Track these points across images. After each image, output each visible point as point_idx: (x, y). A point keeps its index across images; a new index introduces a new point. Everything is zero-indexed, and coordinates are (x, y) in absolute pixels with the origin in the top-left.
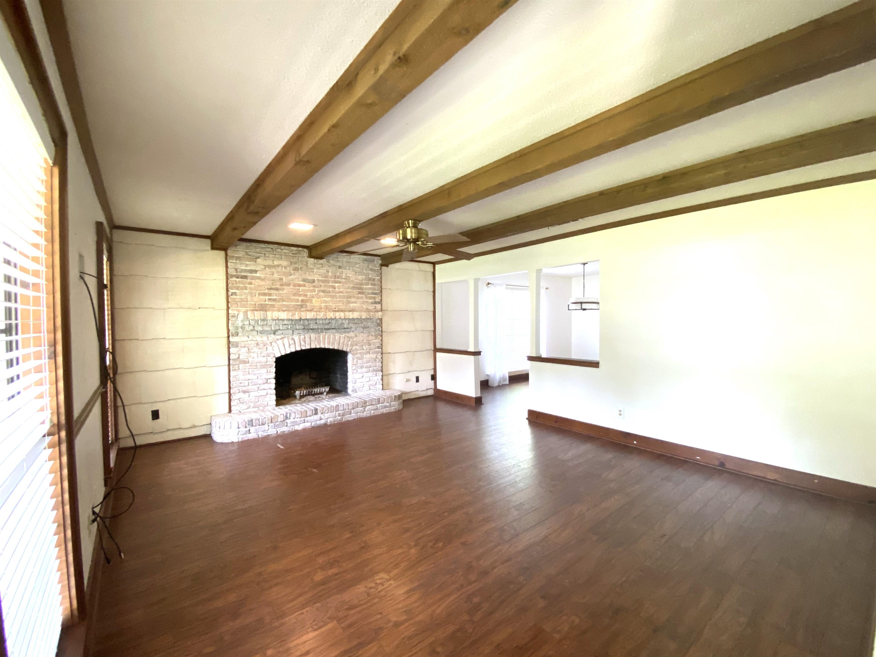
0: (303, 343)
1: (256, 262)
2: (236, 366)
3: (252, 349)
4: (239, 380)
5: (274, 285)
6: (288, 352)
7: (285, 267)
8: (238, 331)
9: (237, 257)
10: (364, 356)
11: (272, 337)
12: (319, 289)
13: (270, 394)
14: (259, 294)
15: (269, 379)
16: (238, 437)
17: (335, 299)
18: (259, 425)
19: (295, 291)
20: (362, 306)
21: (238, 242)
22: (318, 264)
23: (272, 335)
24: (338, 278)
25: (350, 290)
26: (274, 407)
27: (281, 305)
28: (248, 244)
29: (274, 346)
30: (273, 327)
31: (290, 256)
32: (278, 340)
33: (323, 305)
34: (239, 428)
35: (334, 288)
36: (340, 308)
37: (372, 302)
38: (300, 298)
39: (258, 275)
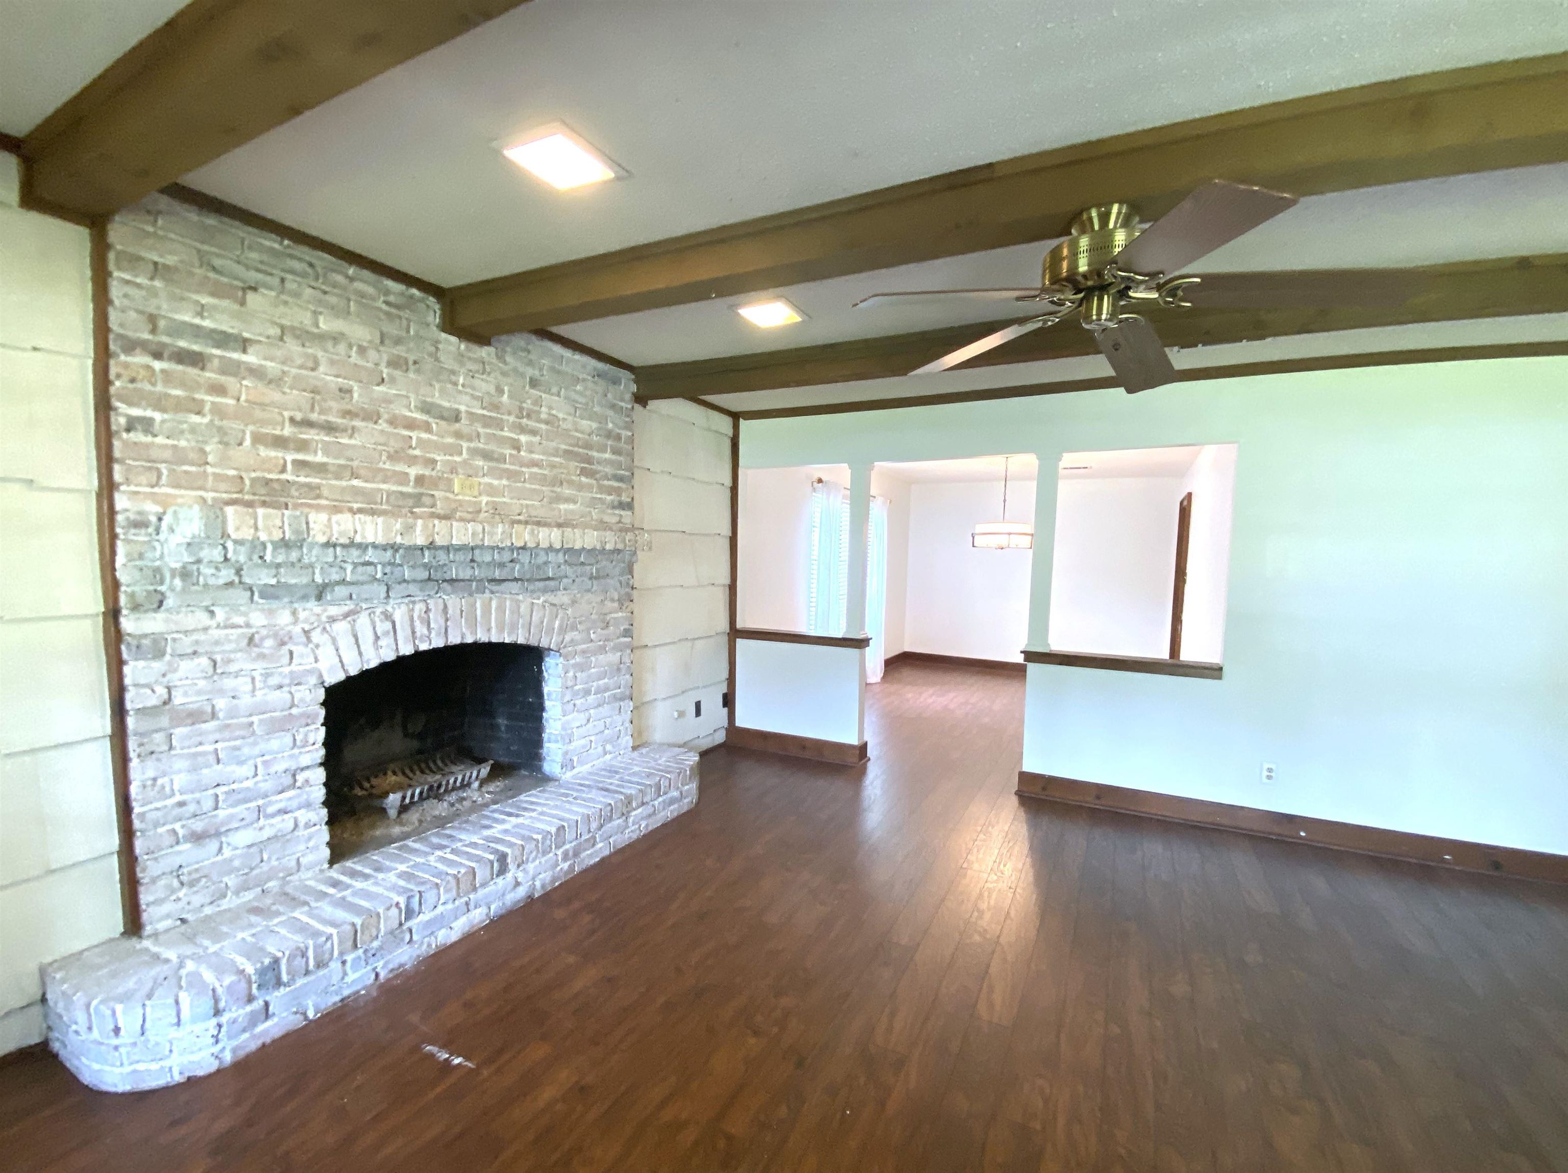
0: (421, 629)
1: (243, 303)
2: (159, 737)
3: (229, 661)
4: (173, 794)
5: (317, 408)
6: (373, 664)
7: (362, 350)
8: (163, 588)
9: (156, 264)
10: (593, 659)
11: (310, 610)
12: (472, 445)
13: (307, 826)
14: (258, 439)
15: (302, 769)
16: (216, 1049)
17: (519, 485)
18: (307, 973)
19: (394, 445)
20: (590, 512)
21: (164, 201)
22: (470, 359)
23: (312, 604)
24: (529, 416)
25: (557, 459)
26: (322, 871)
27: (344, 489)
28: (211, 221)
29: (317, 646)
30: (317, 571)
31: (380, 309)
32: (333, 620)
33: (484, 499)
34: (217, 1012)
35: (517, 446)
36: (533, 513)
37: (613, 501)
38: (413, 472)
39: (250, 358)
